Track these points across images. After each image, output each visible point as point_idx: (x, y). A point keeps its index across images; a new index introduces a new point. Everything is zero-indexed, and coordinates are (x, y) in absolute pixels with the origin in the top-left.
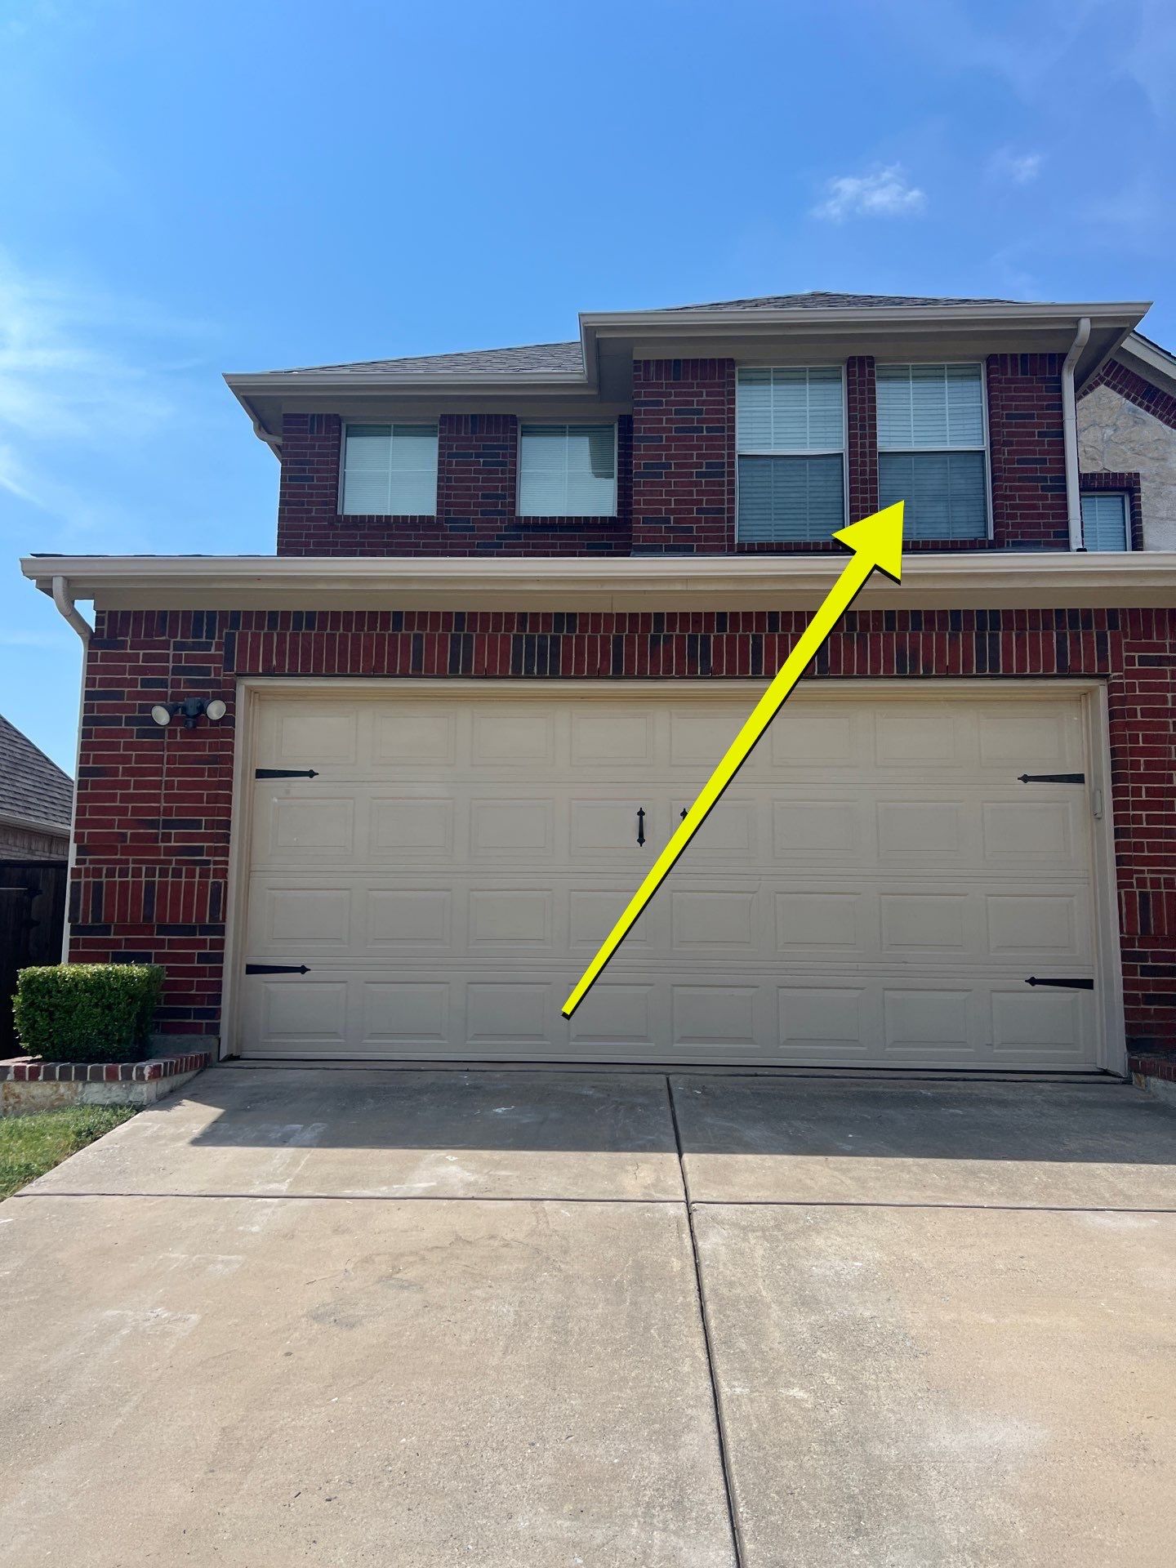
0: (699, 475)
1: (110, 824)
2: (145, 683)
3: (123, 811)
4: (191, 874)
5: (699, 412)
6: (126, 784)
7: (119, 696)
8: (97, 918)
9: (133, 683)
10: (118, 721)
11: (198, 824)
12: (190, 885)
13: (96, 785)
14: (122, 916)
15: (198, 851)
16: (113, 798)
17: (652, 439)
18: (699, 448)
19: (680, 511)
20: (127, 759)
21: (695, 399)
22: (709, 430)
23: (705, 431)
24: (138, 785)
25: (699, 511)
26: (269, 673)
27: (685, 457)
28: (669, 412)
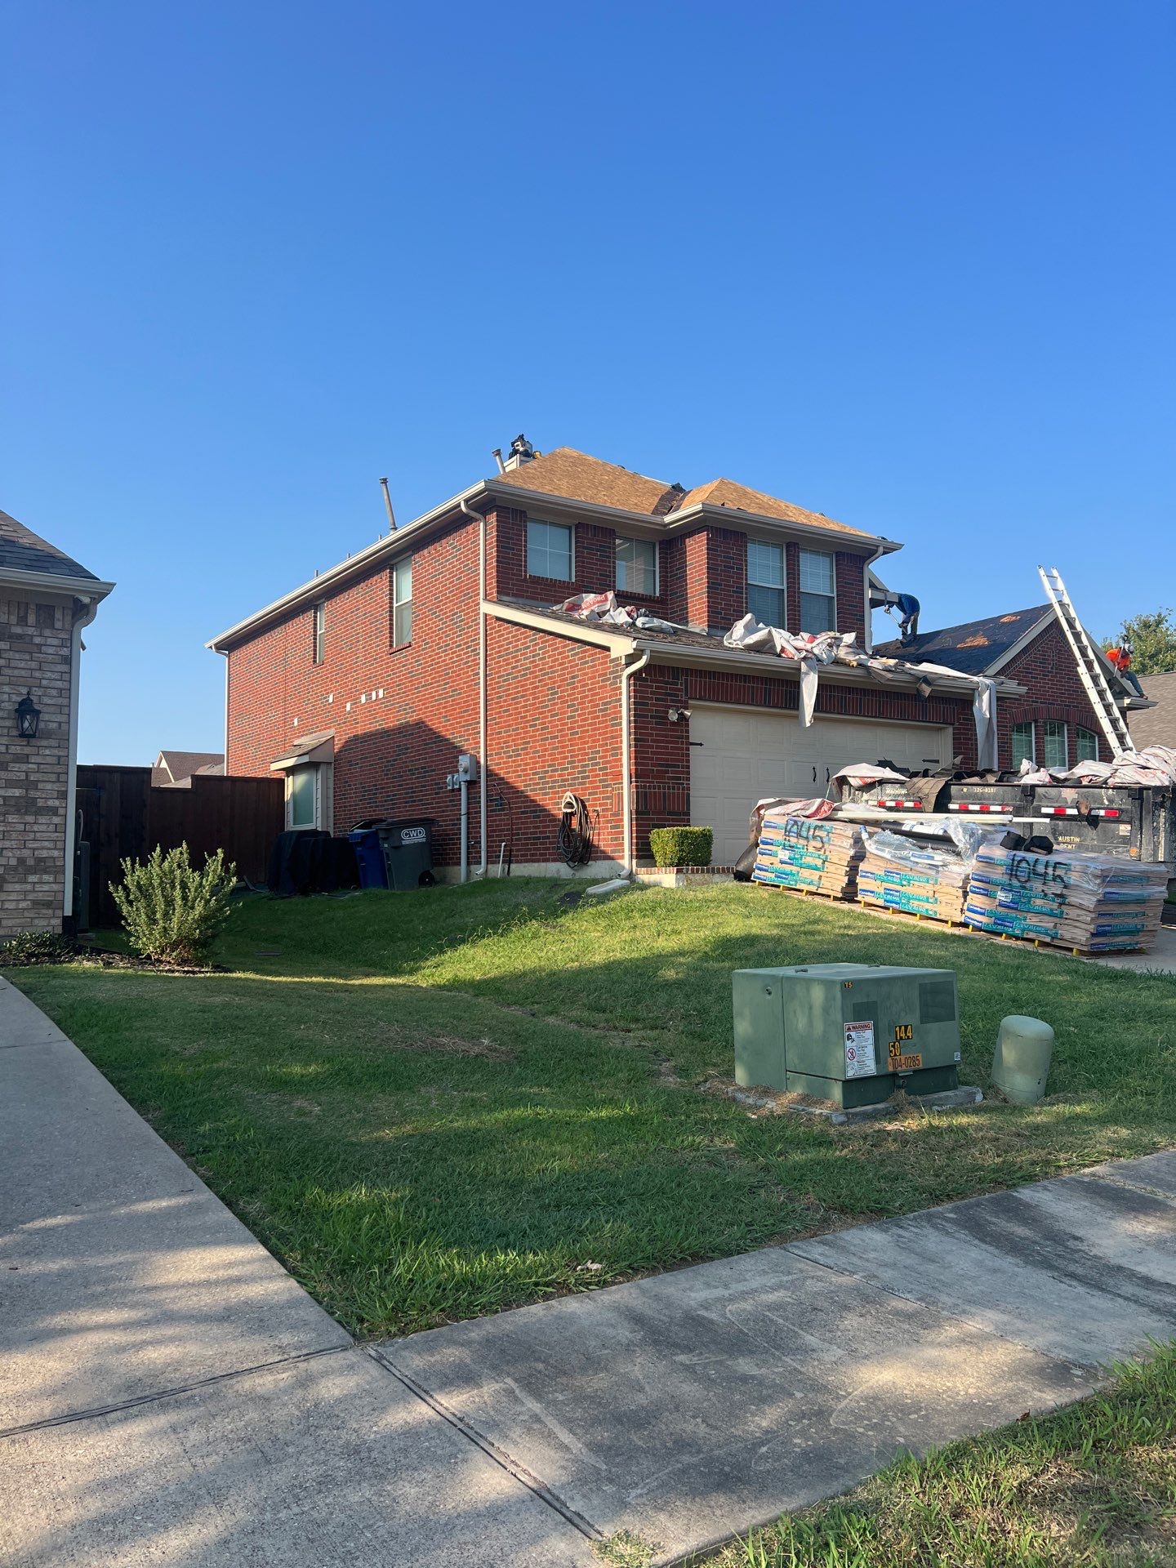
1: (647, 765)
2: (657, 699)
3: (652, 759)
4: (679, 789)
6: (652, 747)
7: (647, 704)
8: (646, 808)
9: (651, 699)
10: (647, 716)
11: (678, 766)
12: (678, 793)
13: (641, 746)
14: (655, 807)
15: (679, 779)
16: (647, 753)
20: (652, 735)
22: (737, 568)
24: (657, 747)
26: (700, 699)
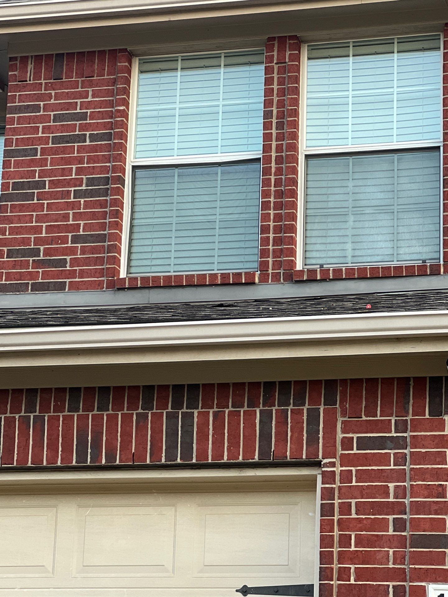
0: (78, 194)
5: (83, 116)
17: (25, 153)
18: (80, 160)
19: (52, 240)
21: (79, 101)
22: (93, 138)
23: (88, 140)
25: (75, 239)
27: (64, 172)
28: (46, 119)
